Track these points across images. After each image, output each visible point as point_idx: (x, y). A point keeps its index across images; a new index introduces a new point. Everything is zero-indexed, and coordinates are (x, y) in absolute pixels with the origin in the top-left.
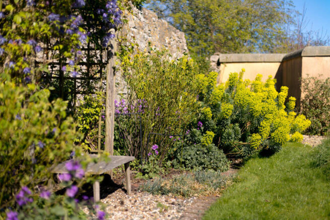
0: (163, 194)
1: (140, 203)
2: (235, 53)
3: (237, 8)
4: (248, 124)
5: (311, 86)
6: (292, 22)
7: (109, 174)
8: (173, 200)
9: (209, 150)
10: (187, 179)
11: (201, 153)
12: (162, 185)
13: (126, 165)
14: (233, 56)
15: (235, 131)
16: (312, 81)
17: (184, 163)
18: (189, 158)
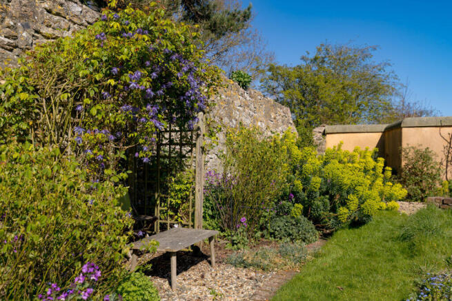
0: (245, 267)
1: (220, 277)
2: (341, 124)
3: (342, 84)
4: (338, 197)
5: (411, 155)
6: (397, 94)
7: (198, 245)
8: (253, 274)
9: (298, 222)
10: (270, 251)
11: (290, 224)
12: (245, 258)
13: (210, 239)
14: (338, 127)
15: (324, 204)
16: (412, 150)
17: (273, 233)
18: (278, 229)
